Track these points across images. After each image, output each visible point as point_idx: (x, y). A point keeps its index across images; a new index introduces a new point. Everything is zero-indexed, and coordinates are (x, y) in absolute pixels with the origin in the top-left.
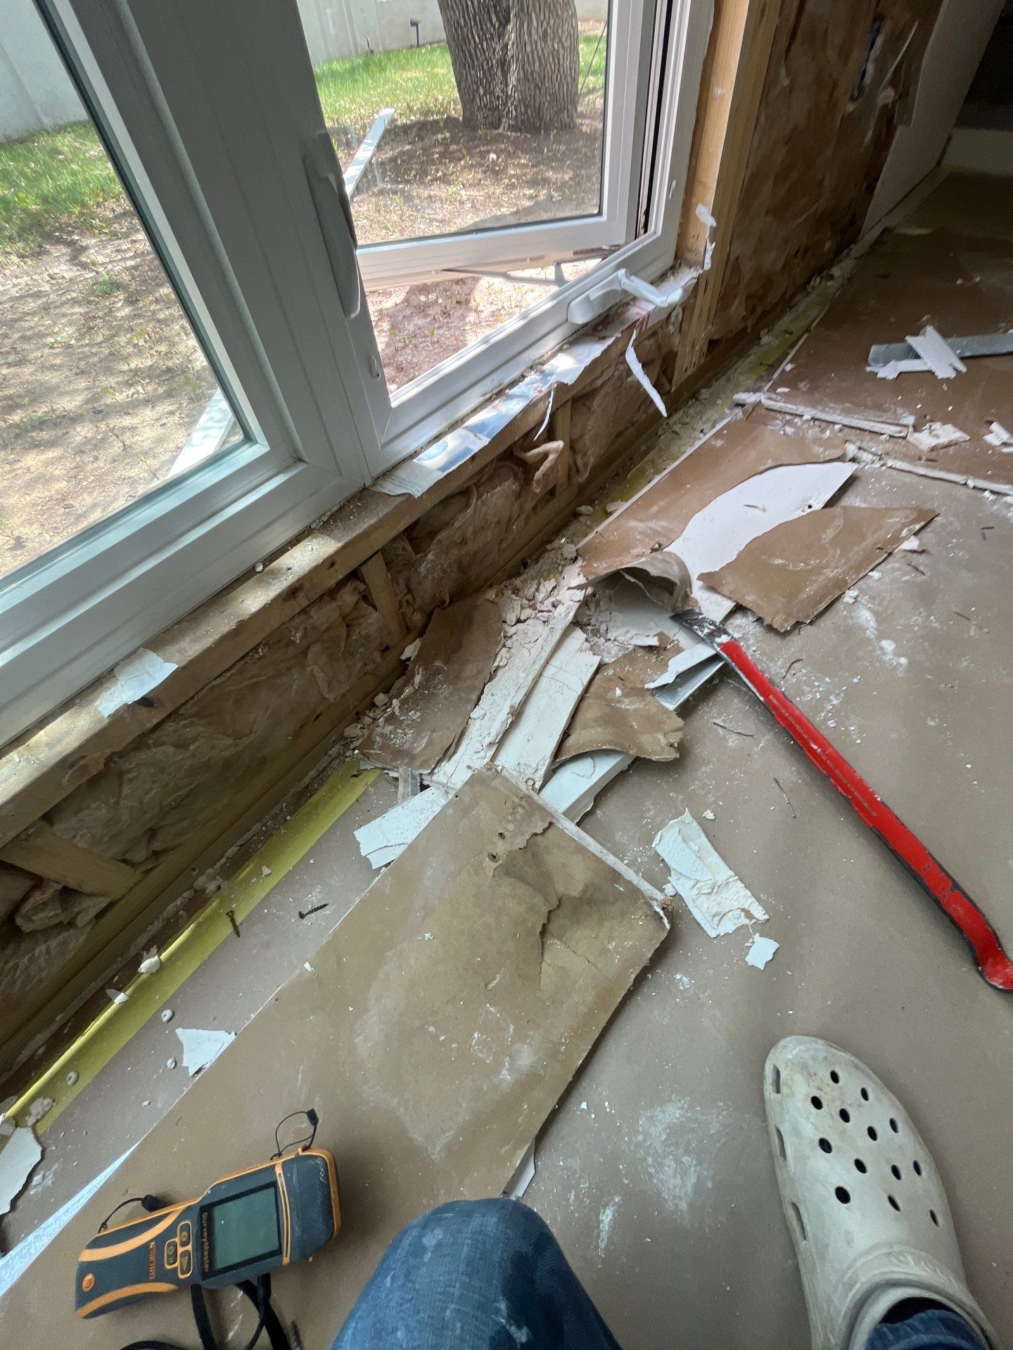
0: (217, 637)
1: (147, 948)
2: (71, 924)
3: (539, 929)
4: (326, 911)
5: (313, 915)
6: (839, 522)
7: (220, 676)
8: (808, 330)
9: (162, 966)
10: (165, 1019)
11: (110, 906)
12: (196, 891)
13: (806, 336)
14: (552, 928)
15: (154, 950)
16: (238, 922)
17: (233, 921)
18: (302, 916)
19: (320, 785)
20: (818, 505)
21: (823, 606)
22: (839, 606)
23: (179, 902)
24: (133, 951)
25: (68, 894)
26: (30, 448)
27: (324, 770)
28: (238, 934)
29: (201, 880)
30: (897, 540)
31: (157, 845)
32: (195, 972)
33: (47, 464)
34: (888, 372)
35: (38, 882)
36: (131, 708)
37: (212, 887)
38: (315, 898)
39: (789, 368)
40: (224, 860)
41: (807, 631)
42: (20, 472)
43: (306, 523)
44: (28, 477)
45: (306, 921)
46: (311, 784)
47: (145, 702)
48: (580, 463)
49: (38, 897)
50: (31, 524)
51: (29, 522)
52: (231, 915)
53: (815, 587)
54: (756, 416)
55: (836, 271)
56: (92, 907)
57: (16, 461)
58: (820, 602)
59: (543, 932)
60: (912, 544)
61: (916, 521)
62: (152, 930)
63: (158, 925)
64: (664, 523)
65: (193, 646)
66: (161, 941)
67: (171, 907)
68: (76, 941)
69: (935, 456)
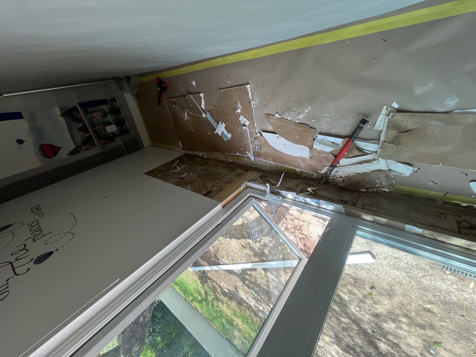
0: (395, 222)
1: (461, 206)
2: (464, 220)
3: (407, 133)
4: (433, 180)
5: (435, 182)
6: (279, 130)
7: (401, 219)
8: (223, 154)
9: (463, 202)
10: (474, 196)
11: (456, 216)
12: (443, 204)
13: (225, 154)
14: (405, 130)
15: (461, 205)
16: (445, 194)
17: (445, 195)
18: (436, 184)
19: (404, 194)
20: (277, 135)
21: (304, 125)
22: (301, 122)
23: (447, 206)
24: (463, 209)
25: (458, 222)
26: (343, 299)
27: (400, 195)
28: (448, 192)
29: (440, 204)
30: (277, 118)
31: (438, 214)
32: (461, 196)
33: (345, 294)
34: (229, 136)
35: (459, 227)
36: (419, 227)
37: (440, 202)
38: (431, 184)
39: (238, 154)
40: (433, 203)
41: (311, 125)
42: (351, 299)
43: (361, 220)
44: (351, 296)
45: (437, 182)
46: (405, 196)
47: (415, 226)
48: (298, 183)
49: (462, 226)
50: (365, 288)
51: (365, 289)
52: (444, 196)
53: (300, 128)
54: (257, 155)
55: (201, 154)
56: (458, 218)
57: (349, 301)
58: (303, 126)
59: (407, 131)
60: (277, 115)
61: (270, 117)
62: (457, 208)
63: (455, 207)
64: (299, 161)
65: (400, 224)
66: (458, 205)
67: (449, 207)
68: (466, 218)
69: (251, 119)
